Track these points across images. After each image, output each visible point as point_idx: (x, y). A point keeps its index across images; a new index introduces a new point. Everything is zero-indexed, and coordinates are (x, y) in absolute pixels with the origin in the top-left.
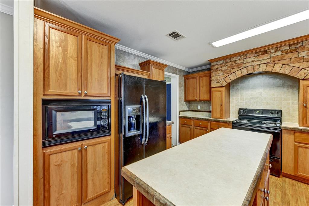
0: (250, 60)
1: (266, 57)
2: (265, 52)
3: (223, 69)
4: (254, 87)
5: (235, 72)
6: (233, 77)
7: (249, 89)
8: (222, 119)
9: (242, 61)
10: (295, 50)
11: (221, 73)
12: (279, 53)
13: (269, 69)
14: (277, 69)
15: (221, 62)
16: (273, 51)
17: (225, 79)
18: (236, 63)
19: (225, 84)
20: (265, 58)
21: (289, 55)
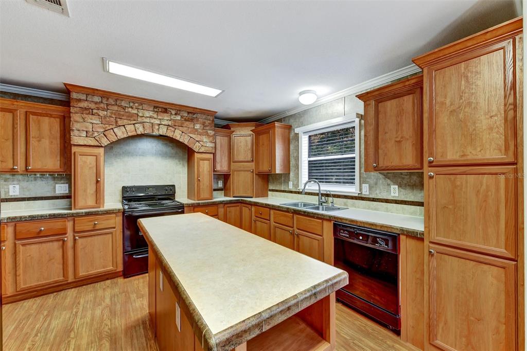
0: (147, 114)
1: (166, 117)
2: (165, 111)
3: (102, 113)
4: (143, 154)
5: (124, 125)
6: (121, 133)
7: (137, 155)
8: (99, 207)
9: (135, 111)
10: (192, 120)
11: (96, 120)
12: (178, 118)
13: (170, 134)
14: (177, 135)
15: (97, 99)
16: (173, 112)
17: (106, 133)
18: (126, 111)
19: (105, 142)
20: (166, 119)
21: (187, 123)
